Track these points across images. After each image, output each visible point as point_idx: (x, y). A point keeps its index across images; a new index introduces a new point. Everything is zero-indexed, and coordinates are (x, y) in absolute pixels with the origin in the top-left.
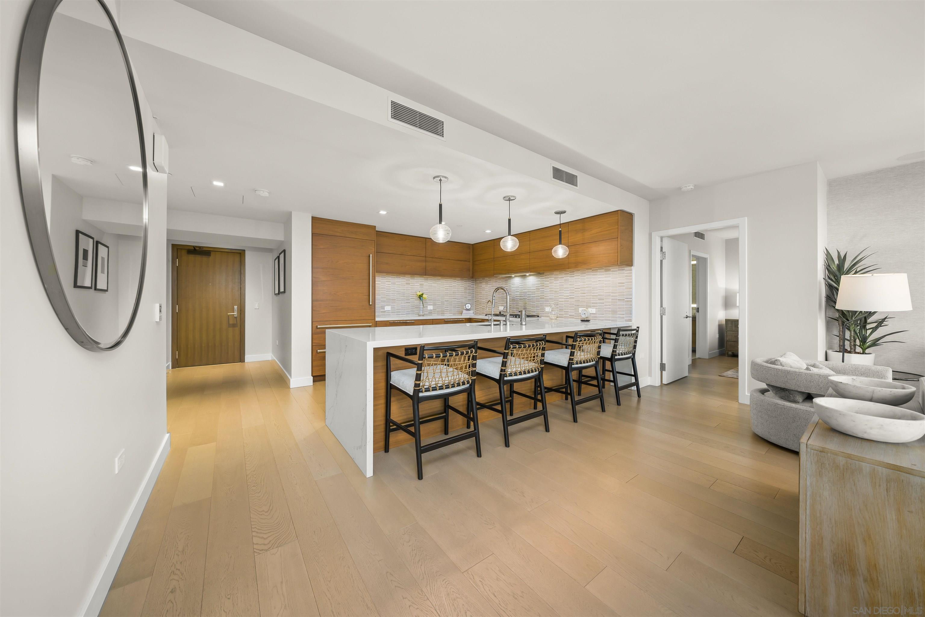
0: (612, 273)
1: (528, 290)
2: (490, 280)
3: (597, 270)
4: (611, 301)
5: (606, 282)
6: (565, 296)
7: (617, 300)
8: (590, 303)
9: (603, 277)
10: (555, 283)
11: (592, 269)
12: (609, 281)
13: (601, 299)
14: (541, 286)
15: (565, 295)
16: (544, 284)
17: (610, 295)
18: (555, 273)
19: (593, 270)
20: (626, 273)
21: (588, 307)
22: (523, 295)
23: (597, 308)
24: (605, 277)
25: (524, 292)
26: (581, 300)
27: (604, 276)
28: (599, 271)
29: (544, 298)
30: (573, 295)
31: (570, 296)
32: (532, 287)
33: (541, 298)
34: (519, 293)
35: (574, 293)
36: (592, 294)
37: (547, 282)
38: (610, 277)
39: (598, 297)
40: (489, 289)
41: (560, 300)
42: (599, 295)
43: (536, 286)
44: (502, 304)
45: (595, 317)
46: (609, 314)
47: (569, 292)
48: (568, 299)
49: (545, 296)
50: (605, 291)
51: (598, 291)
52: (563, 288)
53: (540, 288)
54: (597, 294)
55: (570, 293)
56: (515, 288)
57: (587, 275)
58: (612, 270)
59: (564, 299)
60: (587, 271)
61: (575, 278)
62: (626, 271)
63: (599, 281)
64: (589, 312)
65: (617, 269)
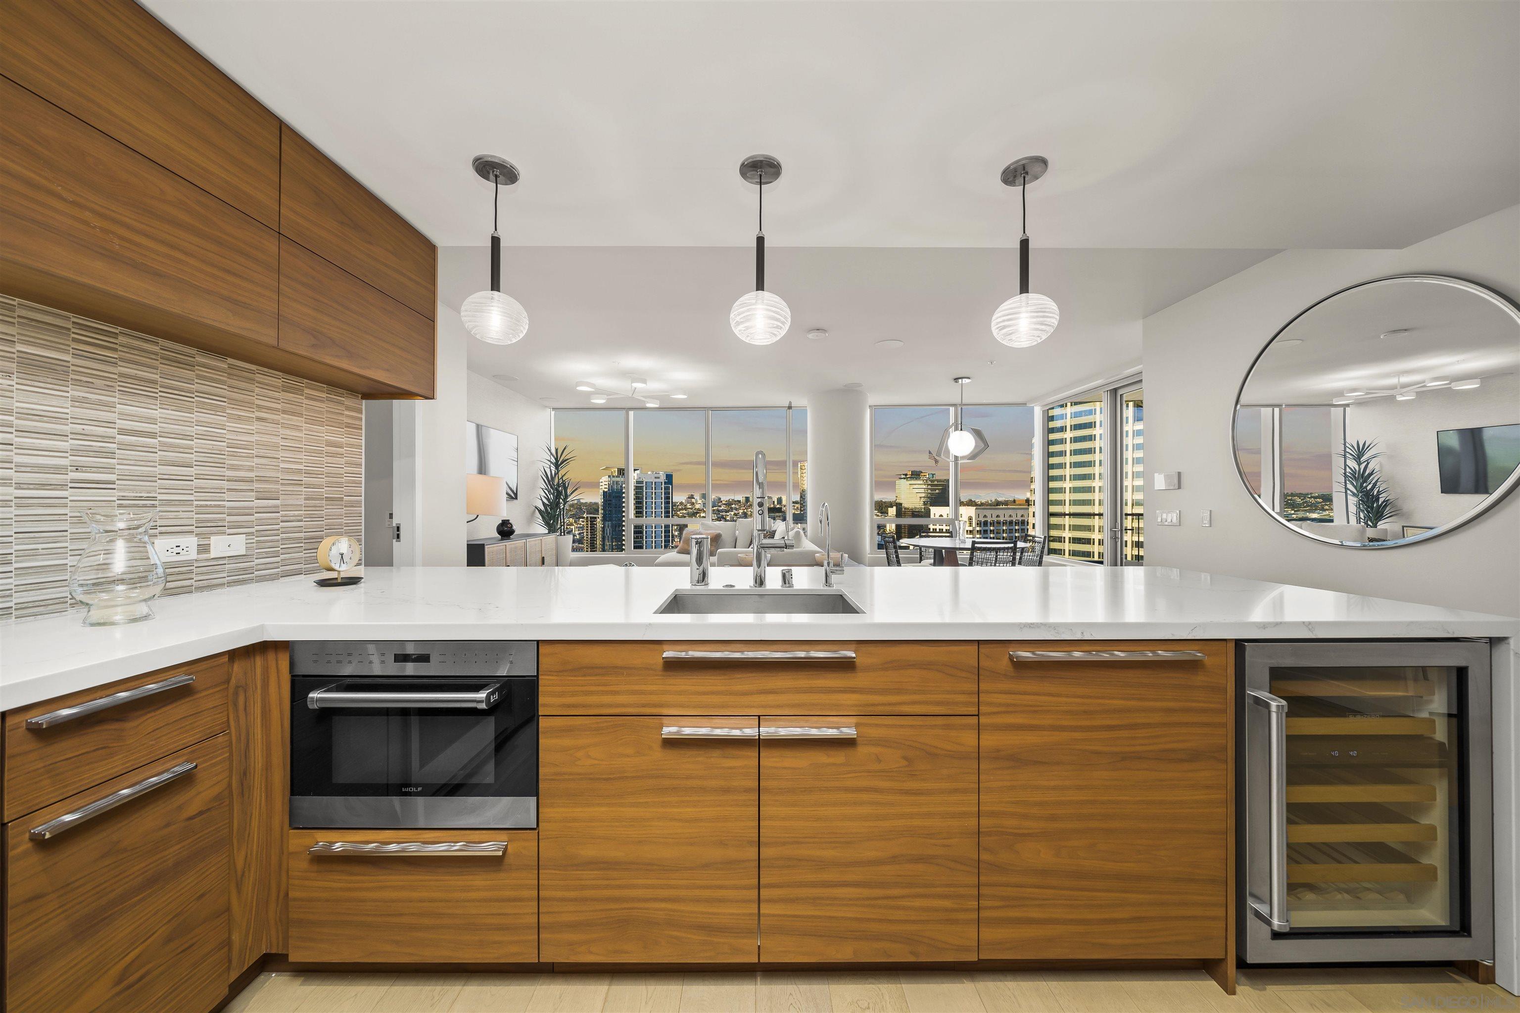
0: (306, 401)
3: (252, 372)
4: (303, 502)
5: (288, 432)
6: (21, 468)
7: (322, 499)
8: (222, 510)
9: (277, 410)
13: (268, 495)
15: (17, 459)
17: (299, 483)
19: (231, 366)
20: (348, 416)
21: (206, 529)
23: (252, 534)
24: (284, 412)
26: (160, 497)
27: (279, 406)
28: (258, 377)
30: (110, 469)
35: (111, 454)
36: (229, 473)
39: (256, 485)
42: (261, 479)
45: (245, 569)
46: (297, 549)
48: (62, 486)
50: (282, 465)
51: (256, 460)
54: (252, 475)
55: (75, 452)
57: (199, 377)
58: (307, 391)
59: (19, 486)
60: (200, 359)
61: (121, 375)
62: (348, 408)
63: (259, 419)
64: (213, 555)
65: (324, 395)
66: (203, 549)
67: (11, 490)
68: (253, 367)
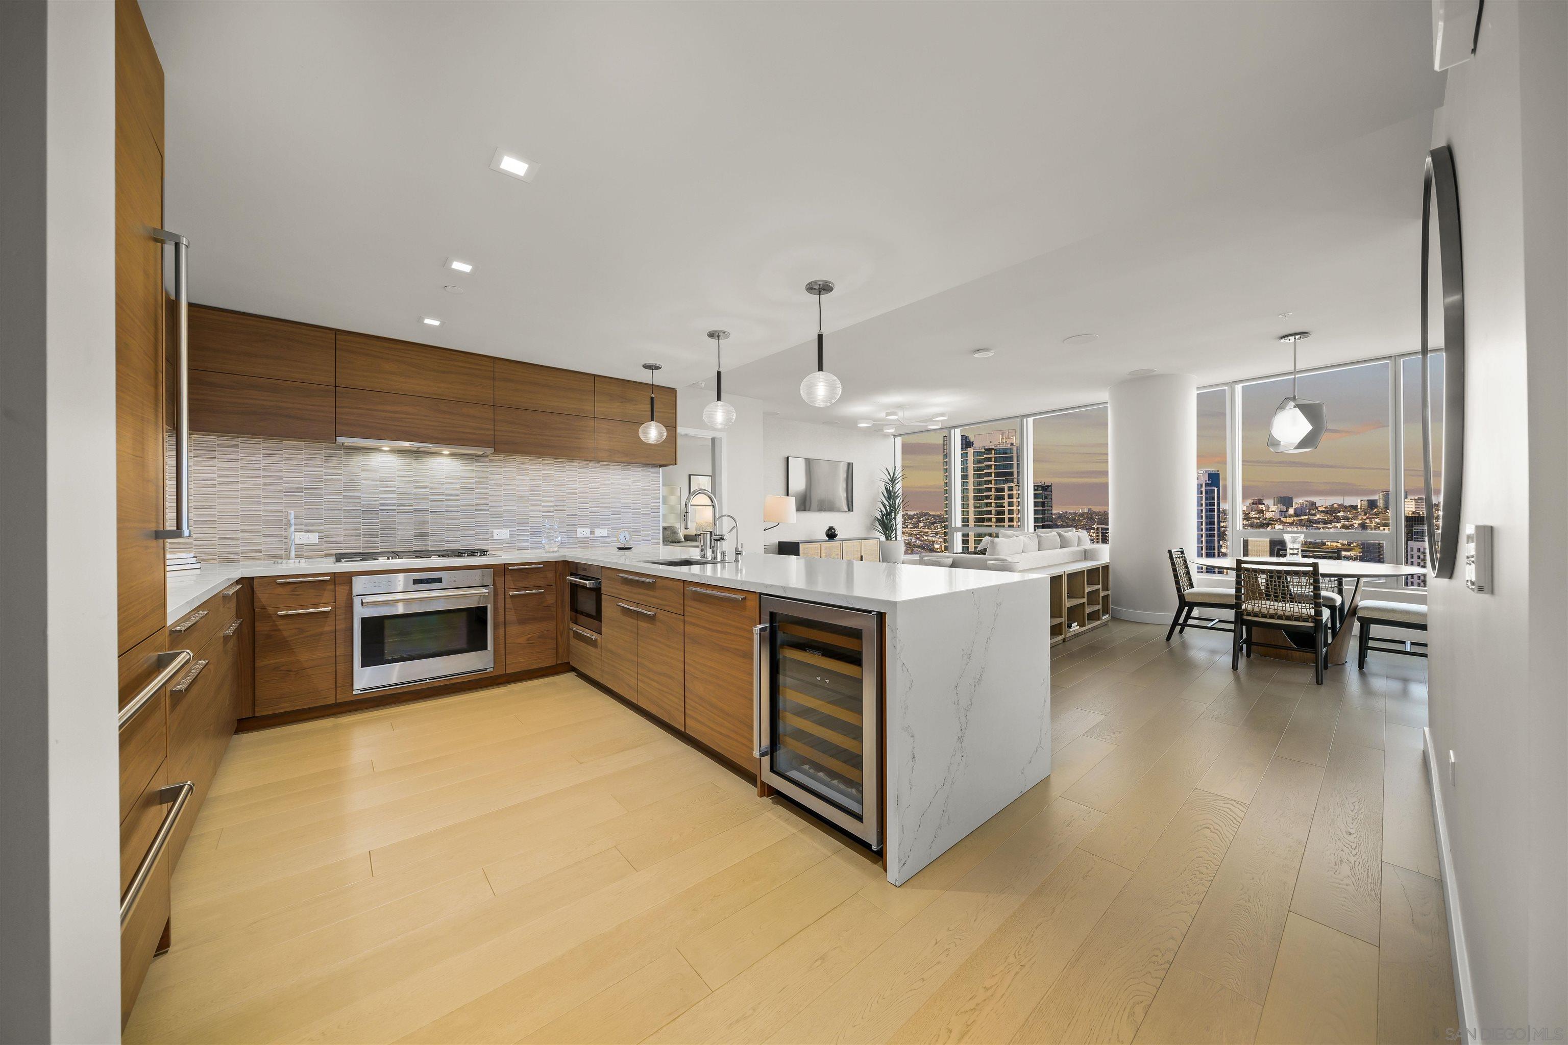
0: (632, 473)
1: (431, 488)
2: (237, 446)
4: (631, 516)
5: (624, 487)
6: (543, 507)
7: (640, 514)
8: (598, 519)
10: (519, 480)
11: (601, 463)
12: (629, 485)
13: (616, 513)
14: (477, 483)
15: (543, 504)
16: (487, 478)
17: (629, 508)
18: (519, 458)
19: (601, 465)
20: (652, 476)
21: (593, 526)
22: (412, 502)
23: (610, 528)
24: (622, 479)
25: (415, 494)
26: (579, 514)
27: (620, 477)
28: (612, 467)
29: (487, 510)
30: (564, 506)
31: (556, 506)
32: (447, 483)
33: (477, 510)
34: (395, 496)
35: (564, 501)
36: (601, 505)
37: (496, 476)
38: (629, 479)
39: (611, 509)
40: (219, 476)
41: (532, 514)
42: (613, 507)
43: (462, 483)
44: (306, 525)
45: (607, 542)
47: (553, 499)
48: (552, 512)
49: (491, 506)
50: (622, 501)
51: (612, 500)
52: (540, 491)
53: (475, 486)
54: (610, 505)
55: (556, 501)
56: (379, 482)
58: (632, 468)
59: (543, 512)
60: (591, 465)
61: (567, 475)
62: (652, 473)
63: (612, 483)
64: (596, 535)
65: (640, 469)
66: (593, 533)
67: (541, 513)
68: (609, 463)
